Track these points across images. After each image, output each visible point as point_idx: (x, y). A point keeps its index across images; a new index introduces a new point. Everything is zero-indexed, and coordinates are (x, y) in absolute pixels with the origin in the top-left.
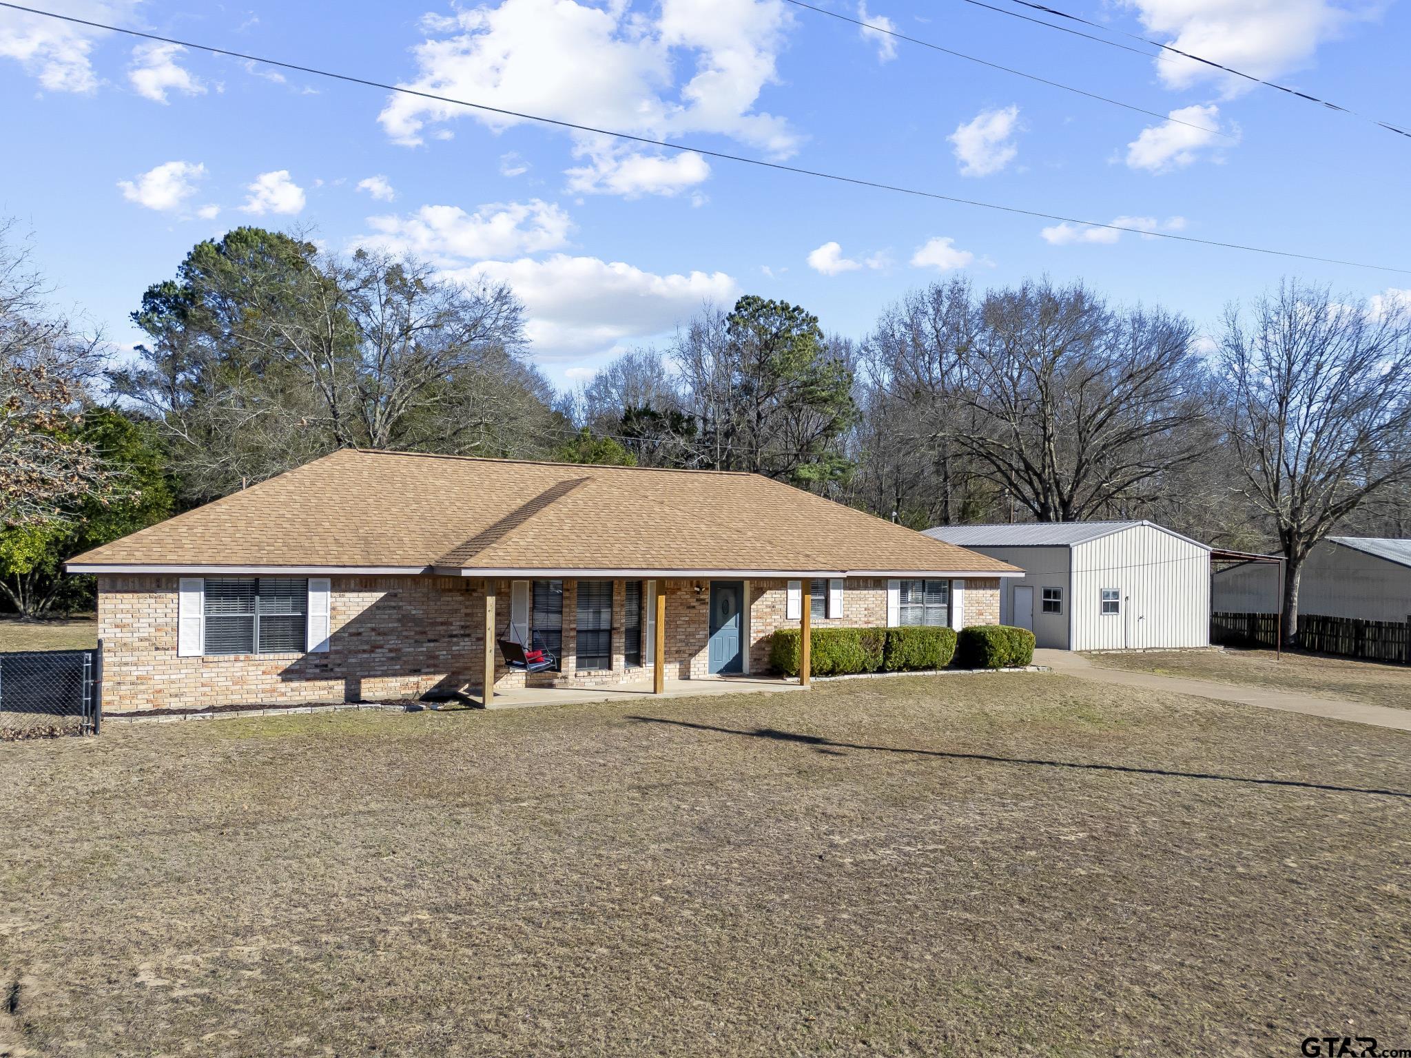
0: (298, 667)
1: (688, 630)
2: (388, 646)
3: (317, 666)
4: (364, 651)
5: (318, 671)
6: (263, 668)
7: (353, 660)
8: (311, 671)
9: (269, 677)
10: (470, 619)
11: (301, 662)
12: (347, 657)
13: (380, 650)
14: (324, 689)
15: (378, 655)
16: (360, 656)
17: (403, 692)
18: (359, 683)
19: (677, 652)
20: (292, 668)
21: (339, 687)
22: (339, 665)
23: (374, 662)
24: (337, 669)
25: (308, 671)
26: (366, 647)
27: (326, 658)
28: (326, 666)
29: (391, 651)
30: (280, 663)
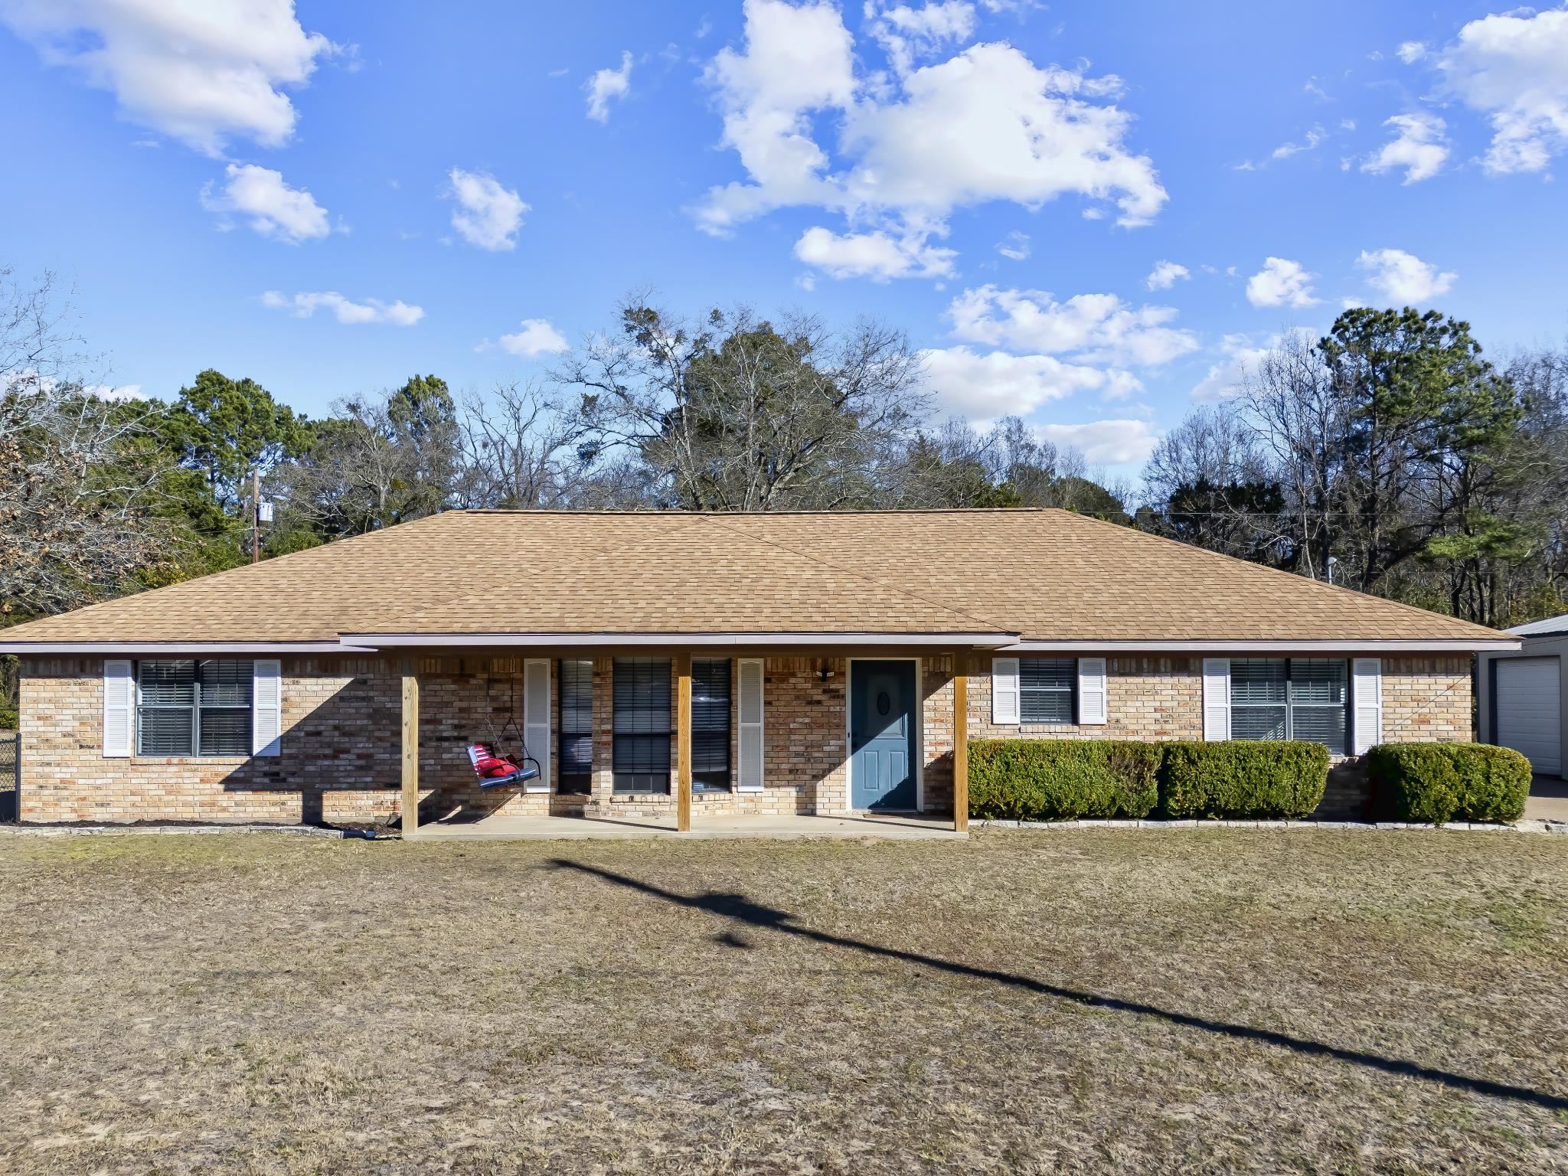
0: (242, 775)
1: (810, 738)
2: (356, 751)
3: (266, 774)
4: (326, 757)
5: (266, 780)
6: (201, 775)
7: (311, 768)
8: (258, 780)
9: (208, 786)
10: (466, 715)
11: (246, 769)
12: (303, 764)
13: (345, 756)
14: (274, 804)
15: (343, 762)
16: (319, 762)
17: (377, 813)
18: (320, 799)
19: (791, 771)
20: (236, 775)
21: (294, 802)
22: (293, 774)
23: (338, 771)
24: (291, 780)
25: (254, 780)
26: (327, 751)
27: (277, 764)
28: (277, 774)
29: (360, 757)
30: (220, 768)
